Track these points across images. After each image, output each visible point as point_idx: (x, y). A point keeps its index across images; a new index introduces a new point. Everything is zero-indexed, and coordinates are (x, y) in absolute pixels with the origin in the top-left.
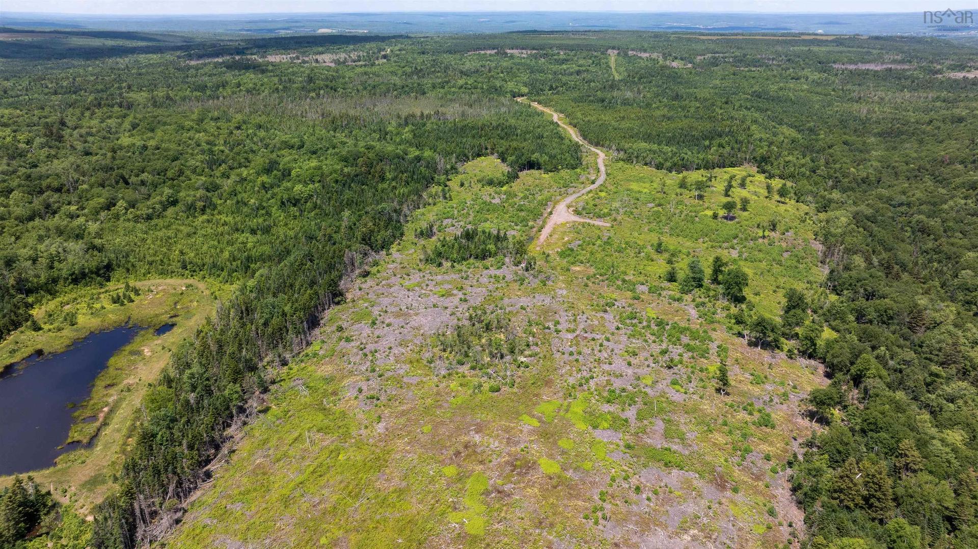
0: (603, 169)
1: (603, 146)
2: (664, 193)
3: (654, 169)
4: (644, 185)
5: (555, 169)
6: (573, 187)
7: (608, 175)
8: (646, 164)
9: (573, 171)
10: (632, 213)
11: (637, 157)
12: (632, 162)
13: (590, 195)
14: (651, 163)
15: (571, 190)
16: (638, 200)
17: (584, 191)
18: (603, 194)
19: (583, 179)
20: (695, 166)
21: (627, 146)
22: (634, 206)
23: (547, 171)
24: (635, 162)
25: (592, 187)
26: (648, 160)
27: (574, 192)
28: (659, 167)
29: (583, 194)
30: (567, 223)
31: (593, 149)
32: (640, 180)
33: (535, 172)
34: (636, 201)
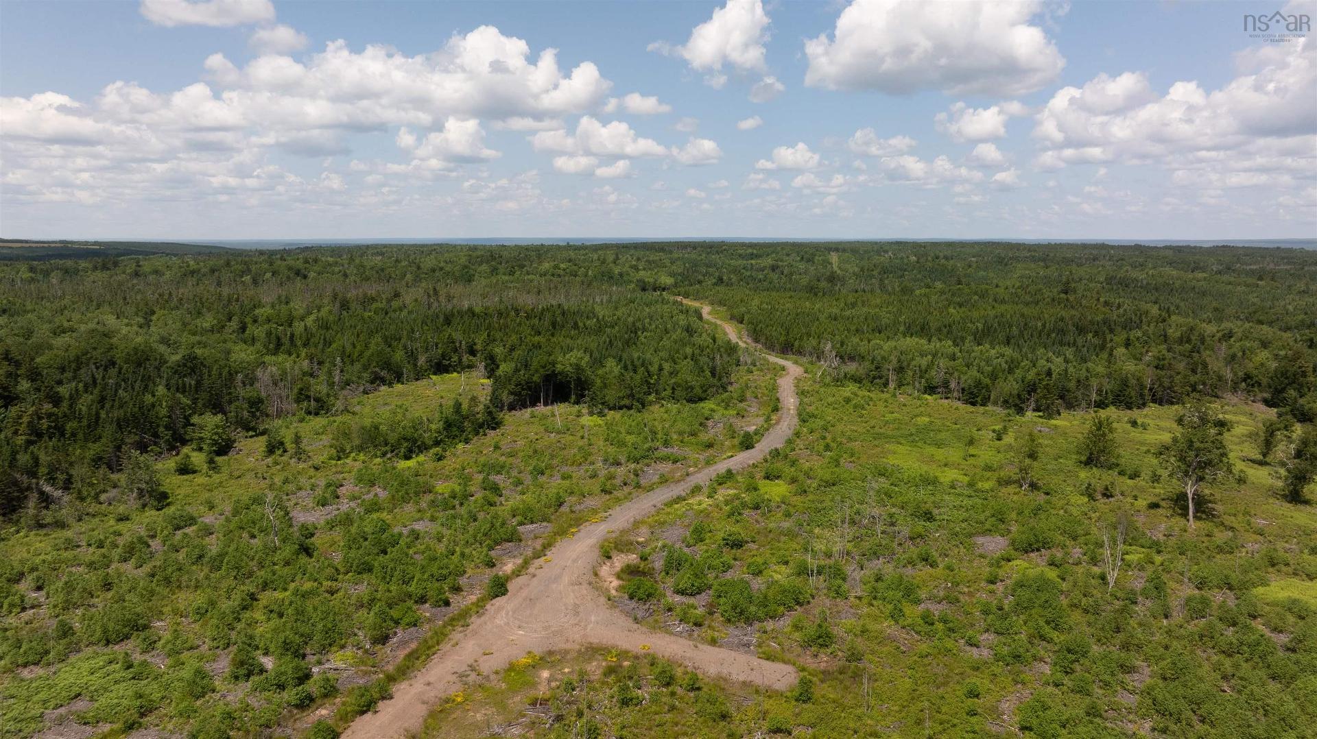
0: (790, 401)
1: (800, 353)
2: (1034, 486)
3: (959, 404)
4: (940, 454)
5: (634, 400)
6: (665, 459)
7: (804, 417)
8: (931, 389)
9: (689, 406)
10: (909, 593)
11: (900, 370)
12: (886, 384)
13: (724, 493)
14: (946, 384)
15: (652, 472)
16: (928, 516)
17: (703, 477)
18: (777, 490)
19: (715, 431)
20: (1094, 397)
21: (863, 348)
22: (913, 551)
23: (602, 406)
24: (892, 385)
25: (742, 459)
26: (936, 376)
27: (664, 480)
28: (975, 396)
29: (696, 490)
30: (548, 659)
31: (774, 359)
32: (919, 437)
33: (561, 411)
34: (920, 526)
